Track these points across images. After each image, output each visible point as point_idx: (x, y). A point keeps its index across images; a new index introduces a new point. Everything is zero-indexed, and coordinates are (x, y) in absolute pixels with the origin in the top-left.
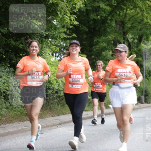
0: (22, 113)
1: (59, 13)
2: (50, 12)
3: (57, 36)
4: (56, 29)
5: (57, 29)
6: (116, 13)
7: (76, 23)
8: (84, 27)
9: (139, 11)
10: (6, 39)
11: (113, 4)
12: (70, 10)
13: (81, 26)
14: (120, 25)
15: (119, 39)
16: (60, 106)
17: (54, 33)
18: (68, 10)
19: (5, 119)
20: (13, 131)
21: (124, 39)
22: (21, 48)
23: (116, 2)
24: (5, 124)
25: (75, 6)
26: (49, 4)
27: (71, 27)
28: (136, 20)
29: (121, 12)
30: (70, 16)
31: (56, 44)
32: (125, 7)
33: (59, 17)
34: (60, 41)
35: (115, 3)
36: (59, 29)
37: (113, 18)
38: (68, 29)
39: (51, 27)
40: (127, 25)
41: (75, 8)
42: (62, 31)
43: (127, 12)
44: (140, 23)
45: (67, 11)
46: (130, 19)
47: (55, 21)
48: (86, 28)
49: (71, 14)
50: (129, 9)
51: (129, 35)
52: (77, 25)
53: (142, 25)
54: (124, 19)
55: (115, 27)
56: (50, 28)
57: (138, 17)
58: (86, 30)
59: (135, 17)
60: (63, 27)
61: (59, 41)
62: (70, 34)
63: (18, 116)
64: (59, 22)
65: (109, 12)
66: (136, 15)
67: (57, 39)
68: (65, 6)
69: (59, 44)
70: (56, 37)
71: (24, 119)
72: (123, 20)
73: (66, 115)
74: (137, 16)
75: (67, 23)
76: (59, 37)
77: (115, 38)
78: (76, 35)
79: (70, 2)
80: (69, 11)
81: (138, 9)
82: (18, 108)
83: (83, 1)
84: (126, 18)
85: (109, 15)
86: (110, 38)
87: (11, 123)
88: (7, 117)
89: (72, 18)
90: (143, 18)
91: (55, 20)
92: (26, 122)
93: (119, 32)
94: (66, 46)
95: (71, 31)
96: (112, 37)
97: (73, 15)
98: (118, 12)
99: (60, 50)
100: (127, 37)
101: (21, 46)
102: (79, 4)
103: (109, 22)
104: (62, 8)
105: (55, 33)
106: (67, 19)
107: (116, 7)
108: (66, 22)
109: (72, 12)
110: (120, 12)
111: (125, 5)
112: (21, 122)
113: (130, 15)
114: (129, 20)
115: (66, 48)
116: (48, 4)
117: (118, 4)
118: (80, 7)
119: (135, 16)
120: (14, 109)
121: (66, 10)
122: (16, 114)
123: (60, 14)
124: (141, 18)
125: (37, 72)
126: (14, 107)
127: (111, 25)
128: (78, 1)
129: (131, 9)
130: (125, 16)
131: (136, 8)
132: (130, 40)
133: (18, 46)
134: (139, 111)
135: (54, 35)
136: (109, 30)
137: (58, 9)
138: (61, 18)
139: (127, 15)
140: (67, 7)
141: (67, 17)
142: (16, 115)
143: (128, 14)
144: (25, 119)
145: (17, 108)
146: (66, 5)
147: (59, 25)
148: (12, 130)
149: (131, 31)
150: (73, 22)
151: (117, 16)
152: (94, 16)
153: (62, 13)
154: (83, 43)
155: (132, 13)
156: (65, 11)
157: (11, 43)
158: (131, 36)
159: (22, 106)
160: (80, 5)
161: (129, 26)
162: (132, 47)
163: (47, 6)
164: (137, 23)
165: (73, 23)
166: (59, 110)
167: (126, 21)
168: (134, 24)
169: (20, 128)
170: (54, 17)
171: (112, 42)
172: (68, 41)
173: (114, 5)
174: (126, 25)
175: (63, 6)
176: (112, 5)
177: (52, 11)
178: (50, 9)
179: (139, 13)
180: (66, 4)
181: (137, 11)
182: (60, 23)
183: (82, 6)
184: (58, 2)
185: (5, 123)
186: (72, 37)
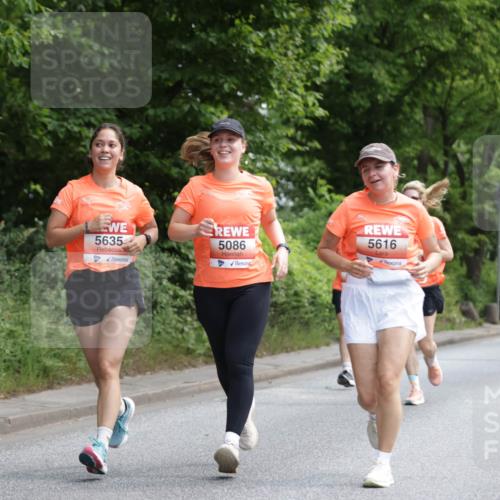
0: (177, 346)
1: (274, 85)
2: (250, 84)
3: (271, 147)
4: (266, 128)
5: (269, 128)
6: (425, 87)
7: (321, 112)
8: (340, 123)
9: (484, 82)
10: (138, 152)
11: (417, 64)
12: (304, 79)
13: (332, 121)
14: (436, 119)
15: (432, 153)
16: (276, 329)
17: (263, 139)
18: (298, 78)
19: (134, 363)
20: (154, 394)
21: (446, 153)
22: (176, 176)
23: (424, 58)
24: (134, 376)
25: (316, 68)
26: (248, 61)
27: (306, 122)
28: (477, 106)
29: (439, 84)
30: (304, 93)
31: (267, 165)
32: (448, 72)
33: (275, 97)
34: (279, 159)
35: (422, 61)
36: (275, 128)
37: (416, 100)
38: (299, 127)
39: (255, 123)
40: (455, 117)
41: (317, 74)
42: (284, 134)
43: (454, 84)
44: (487, 112)
45: (298, 82)
46: (462, 101)
47: (263, 109)
48: (345, 125)
49: (307, 88)
50: (458, 77)
51: (459, 146)
52: (322, 117)
53: (493, 119)
54: (446, 102)
55: (422, 122)
56: (251, 125)
57: (483, 99)
58: (346, 131)
59: (475, 98)
60: (286, 122)
61: (276, 160)
62: (304, 140)
63: (166, 355)
64: (276, 110)
65: (406, 84)
66: (478, 92)
67: (270, 155)
68: (292, 68)
69: (275, 168)
70: (267, 149)
71: (181, 363)
72: (443, 105)
73: (292, 354)
74: (480, 95)
75: (296, 113)
76: (274, 149)
77: (422, 152)
78: (320, 143)
79: (304, 58)
80: (302, 81)
81: (482, 77)
82: (168, 333)
83: (338, 56)
84: (451, 100)
85: (405, 92)
86: (409, 153)
87: (149, 373)
88: (137, 358)
89: (311, 100)
90: (496, 101)
91: (264, 105)
92: (187, 371)
93: (434, 137)
94: (292, 174)
95: (306, 133)
96: (414, 149)
97: (311, 92)
98: (430, 85)
99: (277, 182)
100: (453, 150)
101: (175, 172)
102: (328, 63)
103: (406, 109)
104: (283, 73)
105: (265, 138)
106: (295, 103)
107: (424, 71)
108: (294, 109)
109: (309, 84)
110: (435, 85)
111: (448, 66)
112: (174, 369)
113: (462, 93)
114: (460, 105)
115: (293, 178)
116: (245, 62)
117: (430, 64)
118: (332, 72)
119: (474, 94)
120: (156, 337)
121: (295, 77)
122: (161, 348)
123: (279, 89)
124: (490, 101)
125: (116, 222)
126: (157, 330)
127: (412, 117)
128: (327, 57)
129: (464, 78)
130: (450, 95)
131: (478, 73)
132: (463, 158)
133: (166, 171)
134: (485, 342)
135: (262, 143)
136: (405, 131)
137: (271, 77)
138: (281, 100)
139: (454, 93)
140: (297, 70)
141: (295, 96)
142: (163, 352)
143: (456, 89)
144: (186, 363)
145: (163, 333)
146: (294, 65)
147: (275, 117)
148: (150, 391)
149: (466, 135)
150: (313, 109)
151: (428, 96)
152: (362, 97)
153: (284, 86)
154: (340, 164)
155: (467, 87)
156: (290, 82)
157: (149, 163)
158: (463, 147)
159: (176, 329)
160: (331, 65)
161: (460, 119)
162: (467, 175)
163: (245, 67)
164: (480, 114)
165: (312, 112)
166: (275, 340)
167: (452, 109)
168: (472, 118)
169: (173, 386)
170: (263, 99)
171: (416, 162)
172: (299, 160)
173: (420, 67)
174: (452, 118)
175: (285, 68)
176: (415, 66)
177: (258, 80)
178: (253, 77)
179: (485, 87)
180: (294, 62)
181: (480, 83)
182: (278, 114)
183: (336, 68)
184: (272, 57)
185: (132, 372)
186: (310, 148)
